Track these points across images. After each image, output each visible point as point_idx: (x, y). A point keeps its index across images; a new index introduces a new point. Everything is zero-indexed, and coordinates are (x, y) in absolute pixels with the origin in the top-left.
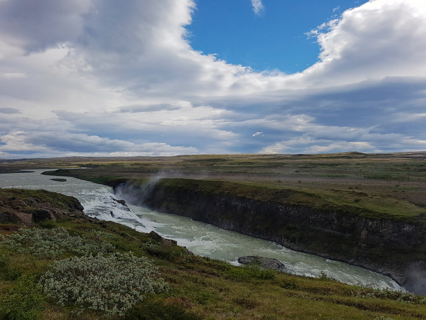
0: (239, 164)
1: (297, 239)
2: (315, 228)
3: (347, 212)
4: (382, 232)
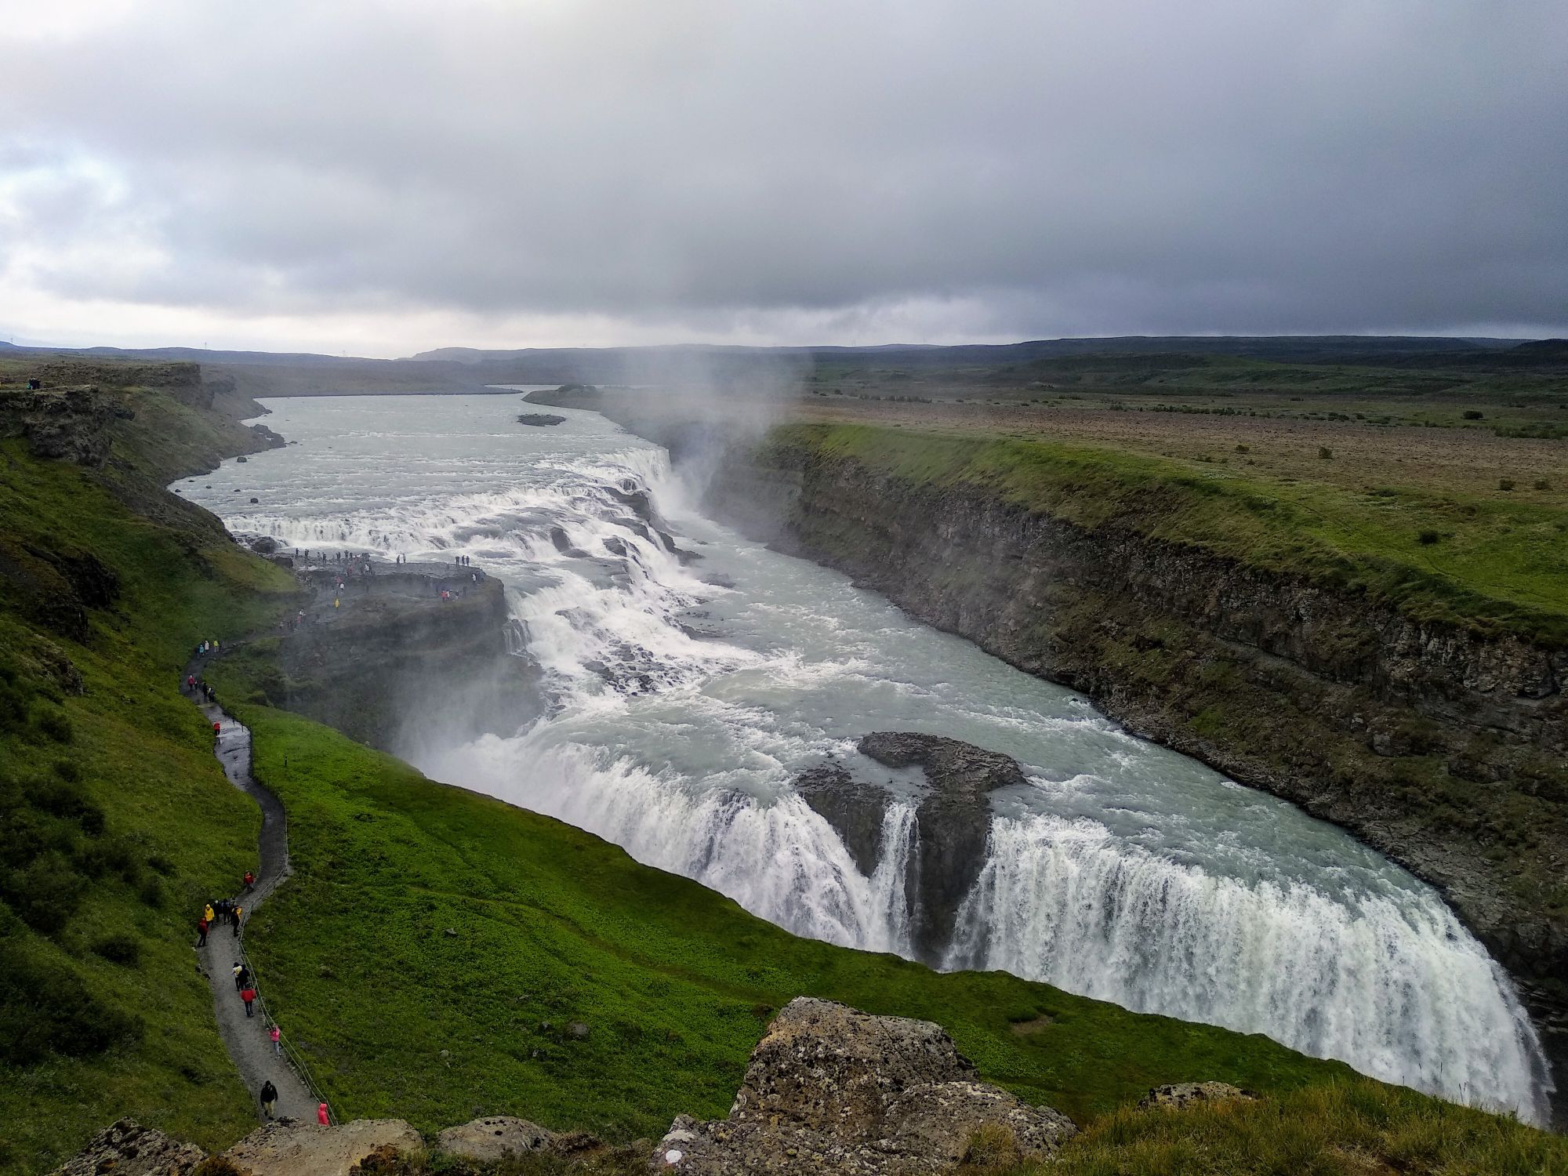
0: (1255, 380)
1: (1154, 688)
2: (1234, 646)
3: (1362, 588)
4: (1472, 688)
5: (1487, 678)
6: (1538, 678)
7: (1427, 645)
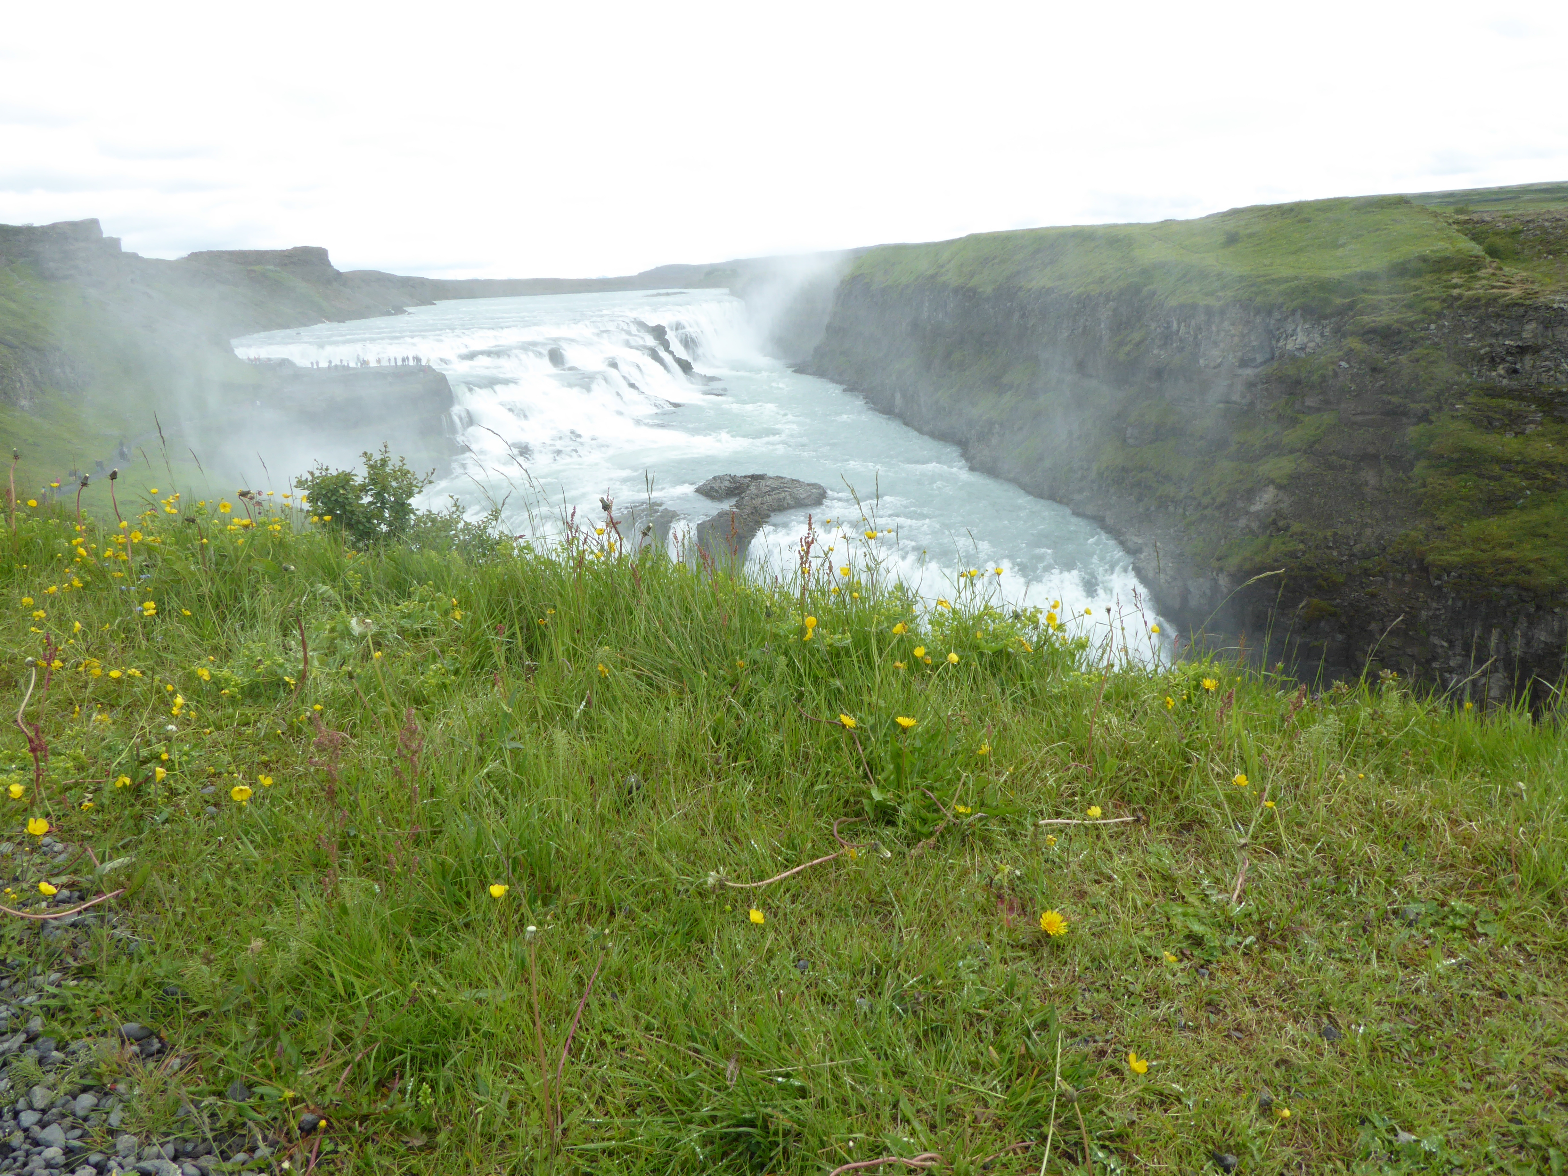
4: (1206, 366)
5: (1216, 352)
6: (1254, 343)
7: (1178, 331)
